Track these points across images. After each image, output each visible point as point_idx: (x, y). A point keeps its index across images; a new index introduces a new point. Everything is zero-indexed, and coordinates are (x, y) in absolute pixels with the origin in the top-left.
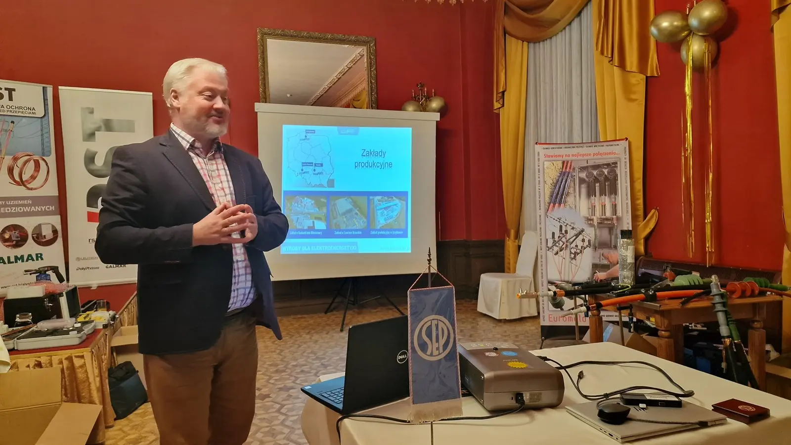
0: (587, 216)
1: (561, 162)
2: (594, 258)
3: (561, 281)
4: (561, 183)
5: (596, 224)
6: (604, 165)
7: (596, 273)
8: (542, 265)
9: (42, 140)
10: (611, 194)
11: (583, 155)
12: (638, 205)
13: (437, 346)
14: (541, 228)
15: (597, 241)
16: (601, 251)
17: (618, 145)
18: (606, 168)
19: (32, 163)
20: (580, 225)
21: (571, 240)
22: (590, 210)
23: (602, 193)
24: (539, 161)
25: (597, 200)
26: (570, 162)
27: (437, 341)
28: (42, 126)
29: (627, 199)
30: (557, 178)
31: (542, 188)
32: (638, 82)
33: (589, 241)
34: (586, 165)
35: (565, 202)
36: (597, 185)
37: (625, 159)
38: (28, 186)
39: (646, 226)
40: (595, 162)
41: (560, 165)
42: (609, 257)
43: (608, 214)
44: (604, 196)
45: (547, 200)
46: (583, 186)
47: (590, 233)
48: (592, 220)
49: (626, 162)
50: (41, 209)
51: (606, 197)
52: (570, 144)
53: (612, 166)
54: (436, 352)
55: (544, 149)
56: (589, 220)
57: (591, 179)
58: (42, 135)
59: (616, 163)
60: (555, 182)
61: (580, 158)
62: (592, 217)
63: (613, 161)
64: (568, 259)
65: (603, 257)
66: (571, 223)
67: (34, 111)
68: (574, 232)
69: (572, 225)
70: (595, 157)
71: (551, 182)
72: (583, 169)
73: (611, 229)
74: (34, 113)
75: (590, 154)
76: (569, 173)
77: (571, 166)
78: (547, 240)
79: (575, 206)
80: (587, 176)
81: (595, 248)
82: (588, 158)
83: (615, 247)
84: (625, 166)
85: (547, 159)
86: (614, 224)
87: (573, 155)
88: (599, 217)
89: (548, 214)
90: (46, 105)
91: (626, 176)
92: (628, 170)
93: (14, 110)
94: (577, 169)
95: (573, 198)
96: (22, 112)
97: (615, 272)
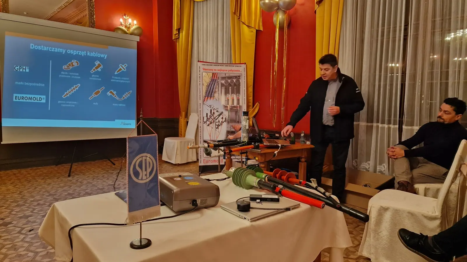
0: (225, 105)
1: (212, 73)
2: (227, 128)
3: (210, 140)
4: (212, 85)
5: (229, 109)
6: (233, 77)
7: (228, 136)
8: (200, 132)
10: (237, 93)
11: (223, 70)
12: (250, 100)
13: (146, 173)
14: (200, 111)
15: (229, 119)
16: (231, 124)
17: (241, 66)
18: (234, 79)
20: (221, 110)
21: (216, 118)
22: (226, 101)
23: (233, 92)
24: (200, 72)
25: (230, 96)
26: (216, 74)
27: (146, 170)
29: (245, 96)
30: (210, 82)
31: (201, 87)
32: (252, 32)
33: (225, 118)
34: (226, 76)
35: (214, 96)
37: (244, 74)
39: (254, 111)
40: (229, 75)
41: (211, 75)
42: (235, 127)
43: (235, 104)
44: (233, 94)
45: (204, 94)
46: (223, 88)
47: (226, 114)
48: (227, 107)
51: (235, 95)
52: (217, 64)
53: (238, 78)
54: (144, 178)
55: (203, 65)
56: (226, 107)
57: (227, 84)
59: (240, 76)
60: (208, 85)
61: (222, 72)
62: (227, 105)
63: (238, 75)
64: (214, 128)
65: (232, 128)
68: (218, 113)
69: (217, 109)
70: (230, 72)
71: (206, 85)
72: (223, 78)
73: (236, 112)
75: (227, 70)
76: (216, 80)
77: (217, 76)
78: (204, 117)
79: (219, 99)
80: (225, 83)
81: (228, 122)
82: (226, 72)
83: (238, 122)
84: (244, 78)
85: (204, 71)
86: (238, 109)
87: (218, 70)
88: (231, 106)
89: (204, 103)
91: (244, 84)
92: (245, 81)
94: (220, 78)
95: (218, 95)
97: (238, 135)
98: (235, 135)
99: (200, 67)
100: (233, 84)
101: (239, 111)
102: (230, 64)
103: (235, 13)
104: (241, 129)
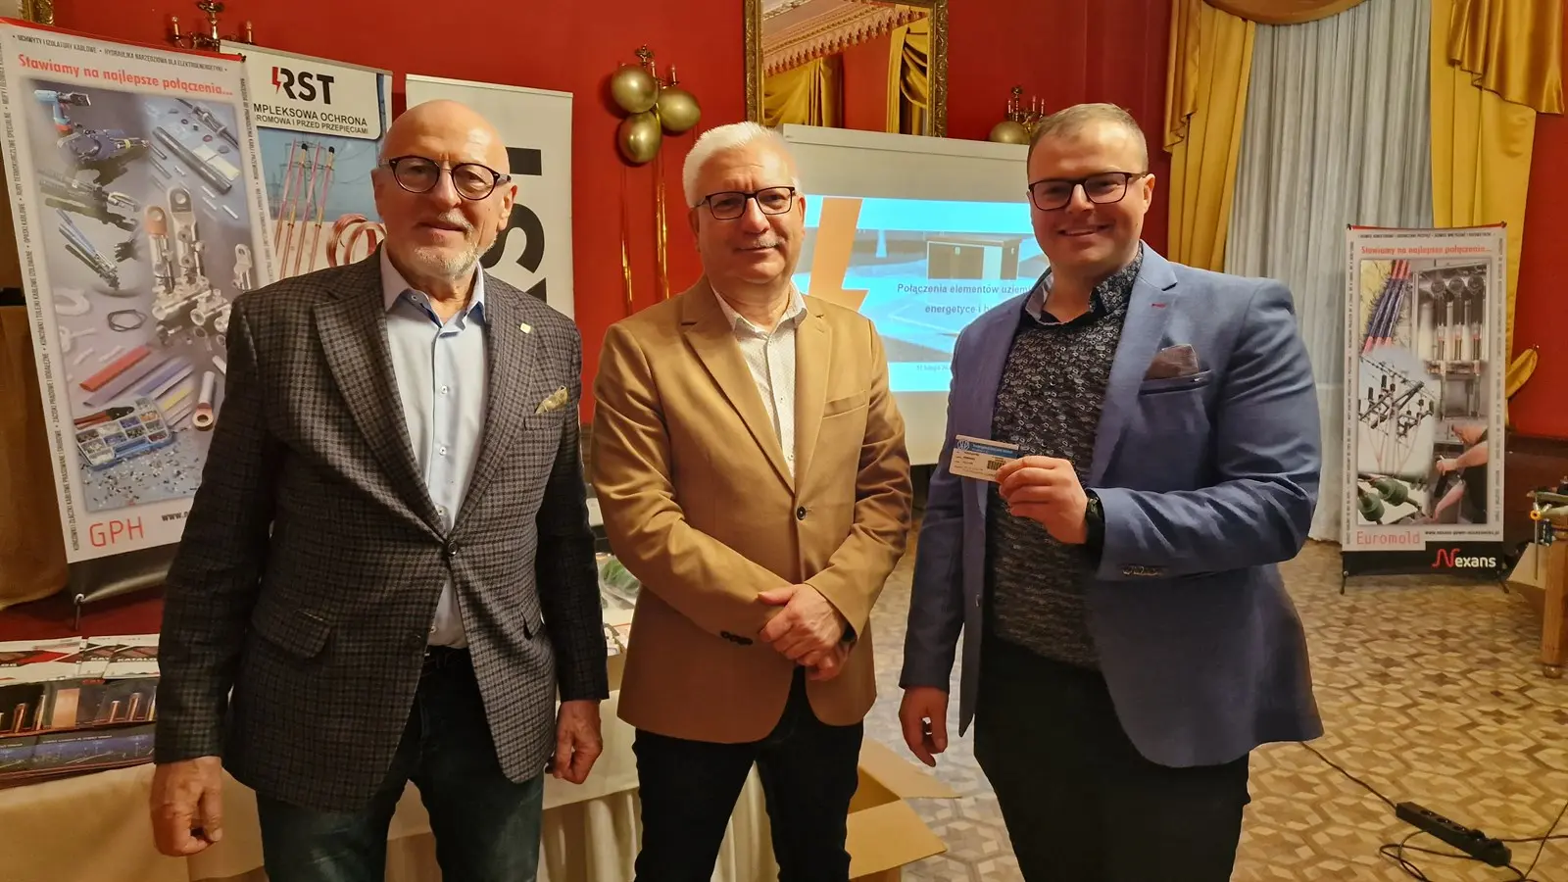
0: (1429, 359)
1: (1390, 261)
2: (1437, 433)
3: (1381, 474)
4: (1389, 299)
5: (1443, 373)
6: (1463, 269)
7: (1440, 459)
8: (1349, 447)
10: (1472, 321)
11: (1428, 251)
14: (1350, 381)
15: (1444, 404)
16: (1449, 421)
17: (1489, 234)
18: (1466, 275)
19: (362, 238)
20: (1418, 375)
21: (1401, 402)
22: (1436, 349)
23: (1458, 319)
24: (1352, 259)
25: (1447, 332)
26: (1404, 263)
29: (1500, 331)
30: (1382, 291)
31: (1354, 309)
32: (1524, 120)
33: (1431, 404)
34: (1432, 268)
35: (1394, 334)
36: (1450, 304)
37: (1500, 259)
40: (1448, 264)
41: (1389, 267)
42: (1464, 433)
43: (1466, 356)
44: (1458, 326)
45: (1363, 330)
46: (1425, 305)
47: (1433, 390)
48: (1438, 367)
49: (1502, 265)
51: (1465, 328)
52: (1407, 231)
53: (1477, 272)
55: (1362, 236)
56: (1433, 366)
57: (1440, 295)
59: (1485, 267)
60: (1378, 298)
61: (1422, 255)
62: (1438, 362)
63: (1478, 262)
64: (1393, 435)
65: (1453, 433)
66: (1403, 372)
67: (364, 126)
68: (1406, 388)
69: (1404, 376)
70: (1451, 255)
71: (1372, 298)
72: (1427, 275)
73: (1469, 383)
74: (364, 131)
75: (1440, 250)
76: (1402, 282)
77: (1406, 268)
78: (1360, 401)
79: (1410, 342)
80: (1433, 289)
81: (1440, 416)
82: (1436, 255)
83: (1474, 415)
84: (1500, 271)
85: (1366, 255)
86: (1474, 374)
87: (1411, 251)
88: (1450, 362)
89: (1363, 355)
90: (382, 113)
91: (1500, 290)
92: (1504, 280)
93: (334, 123)
94: (1417, 276)
95: (1408, 328)
96: (346, 129)
97: (1473, 456)
98: (1462, 456)
99: (1352, 244)
100: (1458, 294)
101: (1477, 380)
102: (1450, 230)
103: (1460, 63)
104: (1483, 437)
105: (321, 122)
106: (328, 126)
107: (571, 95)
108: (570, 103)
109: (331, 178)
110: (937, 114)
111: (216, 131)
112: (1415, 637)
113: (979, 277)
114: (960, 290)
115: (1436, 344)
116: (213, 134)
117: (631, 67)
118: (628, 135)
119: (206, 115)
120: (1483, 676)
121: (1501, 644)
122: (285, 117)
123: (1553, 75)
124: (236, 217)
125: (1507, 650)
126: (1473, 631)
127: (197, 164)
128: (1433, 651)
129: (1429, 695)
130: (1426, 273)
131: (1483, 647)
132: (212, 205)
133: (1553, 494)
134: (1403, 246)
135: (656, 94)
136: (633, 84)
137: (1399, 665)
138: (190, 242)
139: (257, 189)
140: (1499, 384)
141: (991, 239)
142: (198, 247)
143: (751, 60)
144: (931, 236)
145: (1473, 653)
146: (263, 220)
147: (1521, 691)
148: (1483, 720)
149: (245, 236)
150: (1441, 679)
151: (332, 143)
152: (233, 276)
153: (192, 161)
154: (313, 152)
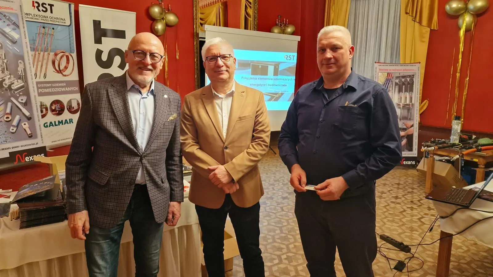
0: (397, 102)
1: (387, 73)
4: (386, 84)
5: (401, 107)
6: (407, 76)
7: (400, 132)
9: (70, 41)
10: (410, 91)
11: (398, 70)
15: (401, 116)
17: (415, 66)
18: (409, 78)
19: (65, 58)
22: (399, 100)
23: (406, 91)
24: (377, 72)
25: (403, 95)
26: (391, 74)
28: (69, 32)
29: (418, 94)
30: (384, 82)
32: (427, 31)
34: (399, 75)
36: (404, 86)
37: (418, 73)
38: (64, 73)
39: (422, 108)
40: (403, 74)
41: (387, 75)
42: (407, 124)
43: (408, 102)
44: (406, 93)
46: (396, 86)
48: (400, 105)
49: (418, 75)
50: (71, 89)
51: (408, 93)
52: (392, 64)
53: (412, 77)
55: (380, 66)
56: (398, 105)
57: (401, 83)
58: (70, 38)
59: (414, 75)
61: (396, 71)
62: (400, 103)
63: (412, 74)
65: (404, 125)
67: (64, 21)
70: (404, 71)
73: (409, 110)
74: (65, 23)
76: (390, 79)
77: (391, 76)
80: (399, 82)
82: (400, 71)
83: (410, 119)
84: (418, 77)
85: (380, 71)
86: (410, 107)
87: (393, 70)
88: (403, 103)
90: (71, 17)
91: (418, 82)
92: (419, 79)
93: (54, 20)
94: (394, 78)
95: (391, 93)
96: (58, 22)
97: (409, 132)
98: (406, 131)
99: (376, 68)
100: (406, 83)
101: (411, 109)
102: (405, 64)
103: (409, 13)
104: (412, 126)
105: (49, 19)
106: (52, 21)
107: (135, 13)
108: (135, 15)
109: (53, 38)
110: (255, 23)
111: (11, 22)
112: (391, 185)
113: (267, 75)
114: (261, 79)
115: (399, 98)
116: (10, 23)
117: (156, 5)
118: (155, 26)
119: (8, 17)
120: (409, 197)
121: (415, 187)
122: (37, 17)
123: (435, 18)
124: (19, 51)
125: (416, 189)
126: (407, 183)
127: (5, 34)
128: (395, 189)
129: (392, 202)
130: (397, 77)
131: (409, 188)
132: (10, 47)
133: (429, 143)
134: (391, 68)
135: (164, 14)
136: (156, 10)
137: (385, 193)
138: (3, 59)
139: (26, 42)
140: (417, 111)
141: (271, 63)
142: (5, 61)
143: (195, 4)
144: (252, 62)
145: (406, 190)
146: (28, 52)
147: (419, 201)
148: (407, 209)
149: (22, 58)
150: (397, 198)
151: (53, 27)
152: (18, 71)
153: (3, 32)
154: (47, 29)
